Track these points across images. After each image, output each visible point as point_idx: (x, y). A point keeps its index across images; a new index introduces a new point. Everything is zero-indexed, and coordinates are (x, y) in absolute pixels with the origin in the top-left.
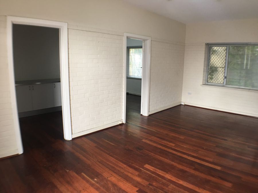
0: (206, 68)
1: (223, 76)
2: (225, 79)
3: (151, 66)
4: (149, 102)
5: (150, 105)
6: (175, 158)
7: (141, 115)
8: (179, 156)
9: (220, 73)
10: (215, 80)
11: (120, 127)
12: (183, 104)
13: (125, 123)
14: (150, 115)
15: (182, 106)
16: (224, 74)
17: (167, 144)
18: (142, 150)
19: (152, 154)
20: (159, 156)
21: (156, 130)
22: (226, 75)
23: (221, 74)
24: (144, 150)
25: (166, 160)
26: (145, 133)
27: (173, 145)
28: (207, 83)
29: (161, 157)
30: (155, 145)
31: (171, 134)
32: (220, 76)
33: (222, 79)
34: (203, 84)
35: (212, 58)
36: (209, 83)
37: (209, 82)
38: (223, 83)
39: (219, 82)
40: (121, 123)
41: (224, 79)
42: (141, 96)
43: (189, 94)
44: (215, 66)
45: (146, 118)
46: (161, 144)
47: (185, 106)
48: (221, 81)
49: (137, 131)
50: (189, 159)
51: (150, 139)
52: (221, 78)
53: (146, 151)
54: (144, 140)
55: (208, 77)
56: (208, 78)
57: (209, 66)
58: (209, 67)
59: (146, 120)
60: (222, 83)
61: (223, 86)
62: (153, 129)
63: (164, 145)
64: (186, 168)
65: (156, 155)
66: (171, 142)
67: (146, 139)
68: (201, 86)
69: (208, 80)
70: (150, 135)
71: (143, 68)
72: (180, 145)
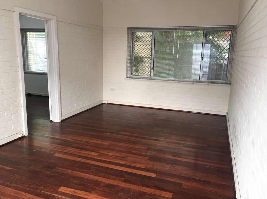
0: (129, 58)
1: (149, 67)
2: (152, 71)
3: (59, 56)
4: (61, 104)
5: (62, 107)
6: (99, 171)
7: (51, 121)
8: (104, 167)
9: (146, 63)
10: (141, 72)
11: (20, 142)
12: (105, 102)
13: (27, 135)
14: (63, 121)
15: (104, 105)
16: (150, 65)
17: (88, 154)
18: (54, 168)
19: (69, 171)
20: (78, 173)
21: (73, 139)
22: (152, 66)
23: (147, 65)
24: (57, 168)
25: (88, 175)
26: (57, 144)
27: (96, 154)
28: (131, 76)
29: (81, 174)
30: (71, 158)
31: (92, 141)
32: (146, 67)
33: (149, 71)
34: (128, 78)
35: (136, 46)
36: (134, 76)
37: (134, 74)
38: (150, 75)
39: (145, 75)
40: (20, 136)
41: (150, 71)
42: (48, 97)
43: (112, 89)
44: (140, 55)
45: (58, 125)
46: (80, 157)
47: (108, 105)
48: (147, 73)
49: (46, 143)
50: (117, 170)
51: (65, 151)
52: (147, 69)
53: (61, 169)
54: (56, 155)
55: (132, 68)
56: (132, 70)
57: (132, 55)
58: (133, 57)
59: (58, 127)
60: (148, 75)
61: (150, 79)
62: (69, 138)
63: (84, 156)
64: (113, 181)
65: (74, 172)
66: (93, 151)
67: (60, 152)
68: (125, 79)
69: (133, 72)
70: (64, 147)
71: (48, 58)
72: (105, 153)
